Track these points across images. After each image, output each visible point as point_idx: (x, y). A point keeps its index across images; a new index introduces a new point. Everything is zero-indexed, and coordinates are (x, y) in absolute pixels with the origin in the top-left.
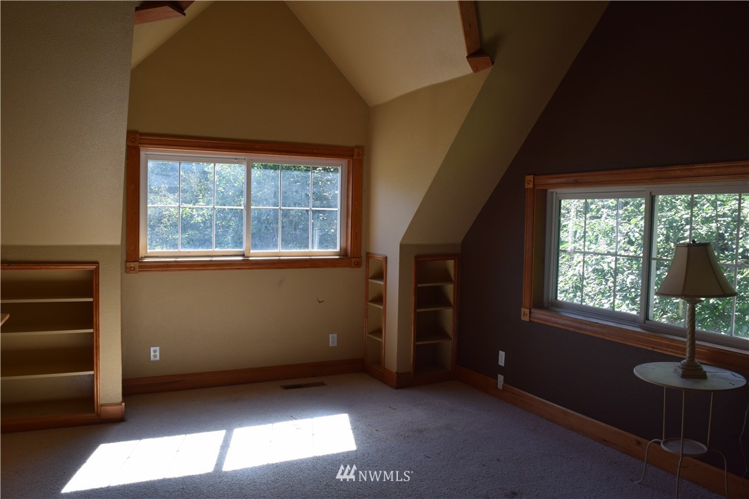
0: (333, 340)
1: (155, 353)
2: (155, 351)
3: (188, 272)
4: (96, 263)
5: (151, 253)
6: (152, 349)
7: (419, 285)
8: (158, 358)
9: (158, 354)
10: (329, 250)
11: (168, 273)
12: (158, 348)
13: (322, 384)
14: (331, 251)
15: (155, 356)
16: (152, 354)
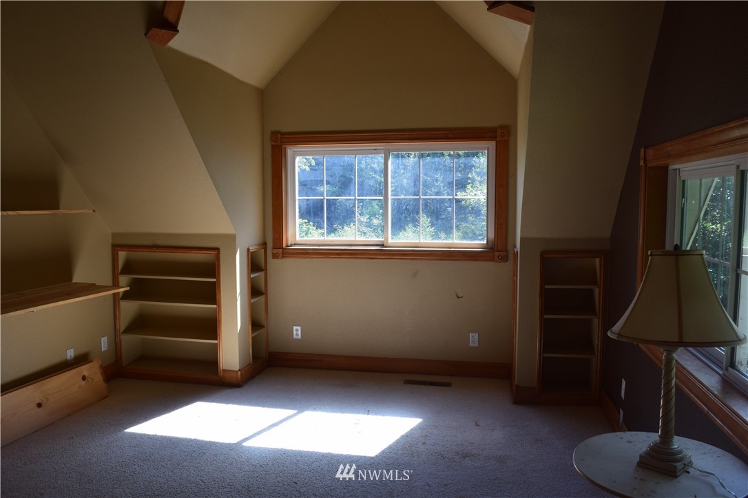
0: (474, 339)
1: (297, 332)
2: (297, 330)
3: (325, 259)
4: (217, 249)
5: (300, 241)
6: (295, 328)
7: (547, 287)
8: (300, 337)
9: (299, 332)
10: (476, 242)
11: (307, 259)
12: (299, 328)
13: (448, 385)
14: (477, 243)
15: (297, 335)
16: (295, 332)
